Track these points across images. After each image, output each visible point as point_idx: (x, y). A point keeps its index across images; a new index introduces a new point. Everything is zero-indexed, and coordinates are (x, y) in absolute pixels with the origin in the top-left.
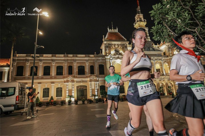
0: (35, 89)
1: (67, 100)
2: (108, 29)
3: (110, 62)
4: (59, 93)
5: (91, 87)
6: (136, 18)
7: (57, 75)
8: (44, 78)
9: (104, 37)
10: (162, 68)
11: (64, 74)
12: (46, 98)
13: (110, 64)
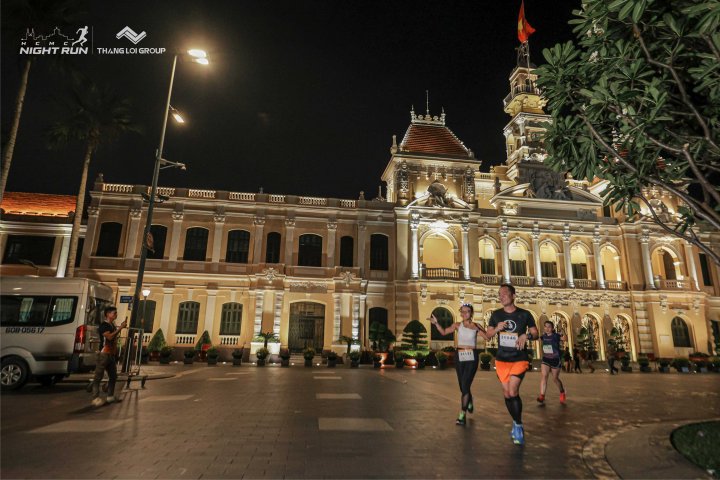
0: (155, 303)
1: (256, 347)
2: (412, 113)
3: (410, 228)
4: (231, 322)
5: (338, 310)
6: (513, 79)
7: (228, 260)
8: (184, 268)
9: (395, 141)
10: (592, 261)
11: (250, 258)
12: (186, 336)
13: (410, 234)
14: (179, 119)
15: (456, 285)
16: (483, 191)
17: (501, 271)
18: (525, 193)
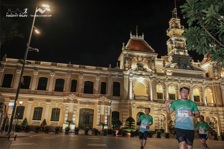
0: (25, 107)
1: (65, 126)
2: (131, 34)
3: (129, 79)
4: (55, 116)
5: (99, 112)
6: (170, 23)
7: (55, 90)
8: (37, 93)
9: (124, 45)
10: (202, 95)
11: (64, 90)
12: (37, 121)
13: (129, 82)
14: (37, 32)
15: (147, 103)
16: (158, 66)
17: (165, 98)
18: (175, 67)
